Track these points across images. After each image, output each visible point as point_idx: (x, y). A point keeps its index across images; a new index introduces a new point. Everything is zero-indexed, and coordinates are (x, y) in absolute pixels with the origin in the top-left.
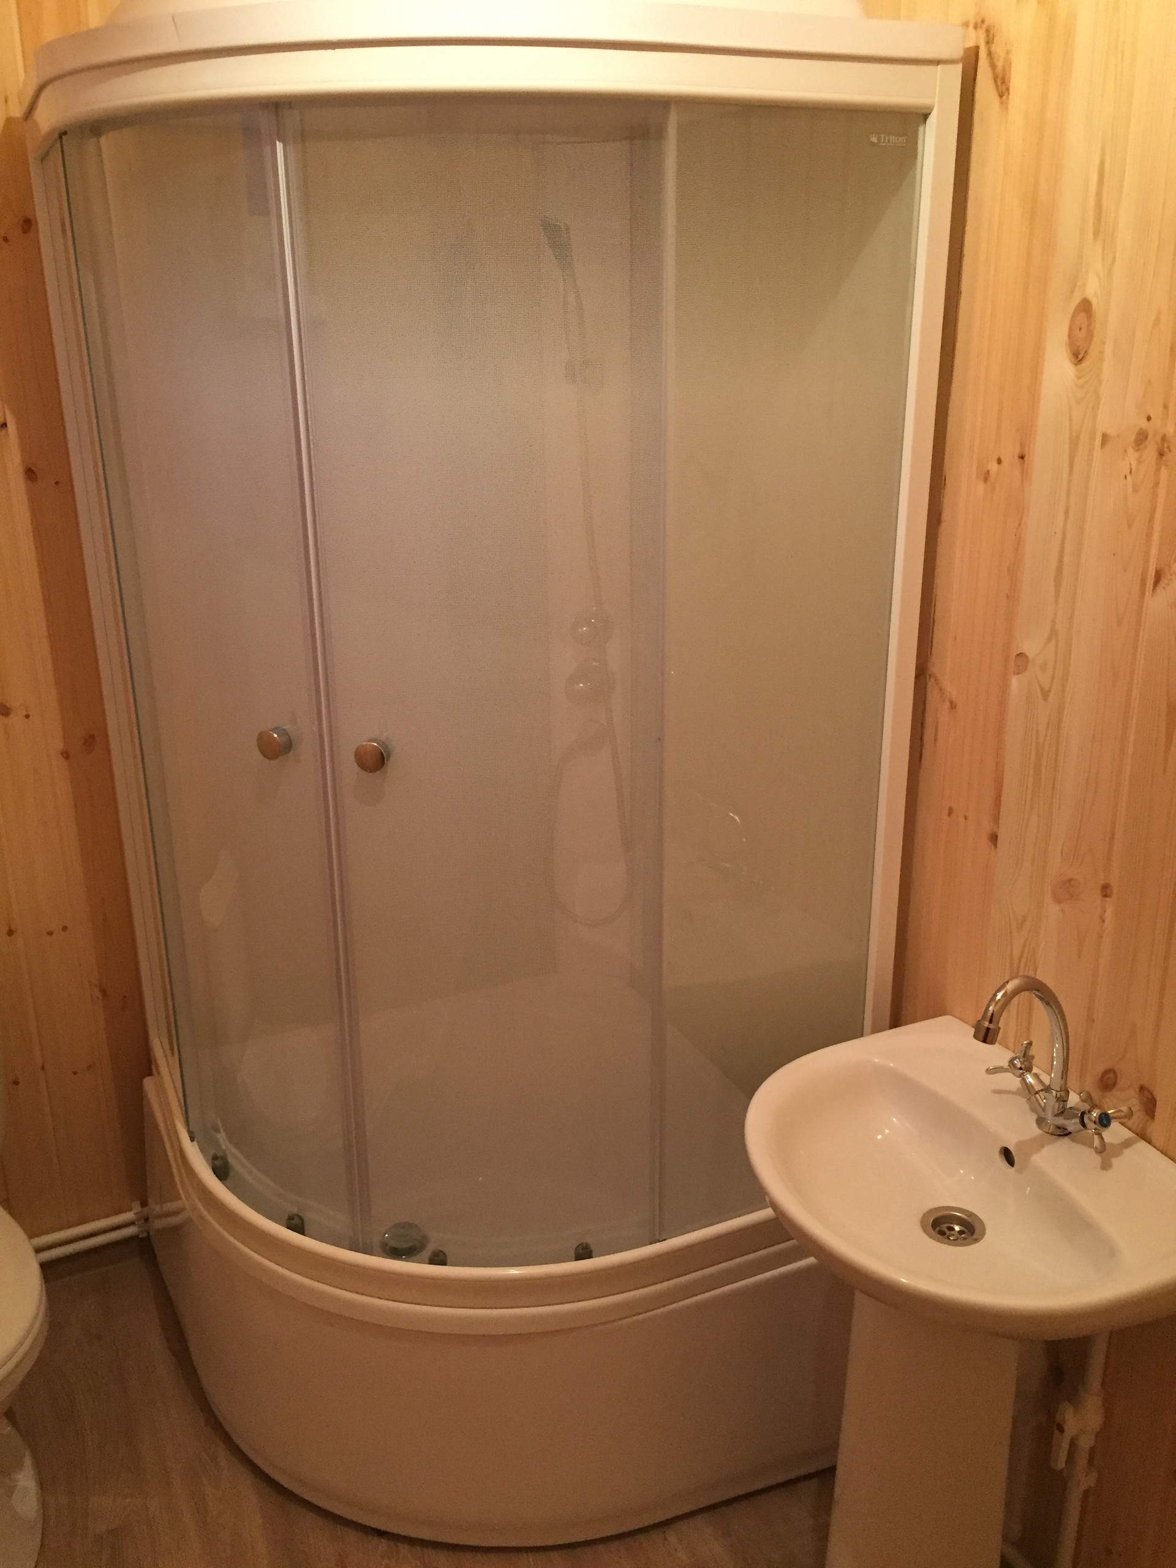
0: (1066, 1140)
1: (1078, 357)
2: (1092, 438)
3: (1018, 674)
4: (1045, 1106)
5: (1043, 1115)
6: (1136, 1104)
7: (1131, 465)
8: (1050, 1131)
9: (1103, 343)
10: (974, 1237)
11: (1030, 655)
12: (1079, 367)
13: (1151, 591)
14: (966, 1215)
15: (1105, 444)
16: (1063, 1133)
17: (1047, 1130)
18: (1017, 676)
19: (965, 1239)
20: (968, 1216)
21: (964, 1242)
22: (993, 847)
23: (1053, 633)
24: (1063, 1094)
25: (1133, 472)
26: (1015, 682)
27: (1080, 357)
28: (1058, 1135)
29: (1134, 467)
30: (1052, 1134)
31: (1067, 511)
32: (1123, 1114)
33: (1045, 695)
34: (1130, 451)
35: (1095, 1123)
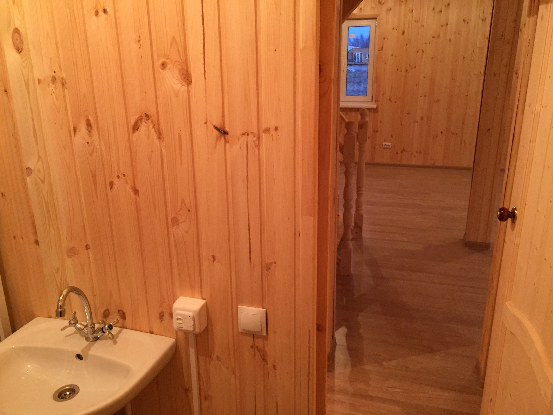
0: (98, 341)
1: (19, 50)
2: (34, 81)
3: (29, 176)
4: (87, 333)
5: (87, 336)
6: (118, 317)
7: (53, 90)
8: (92, 340)
9: (28, 45)
10: (76, 392)
11: (32, 168)
12: (21, 54)
13: (74, 135)
14: (70, 386)
15: (40, 83)
16: (96, 339)
17: (91, 341)
18: (28, 177)
19: (72, 395)
20: (71, 386)
21: (73, 396)
22: (37, 246)
23: (39, 158)
24: (93, 325)
25: (54, 92)
26: (28, 180)
27: (20, 51)
28: (94, 341)
29: (54, 90)
30: (93, 341)
31: (31, 110)
32: (115, 323)
33: (43, 181)
34: (51, 84)
35: (107, 329)
